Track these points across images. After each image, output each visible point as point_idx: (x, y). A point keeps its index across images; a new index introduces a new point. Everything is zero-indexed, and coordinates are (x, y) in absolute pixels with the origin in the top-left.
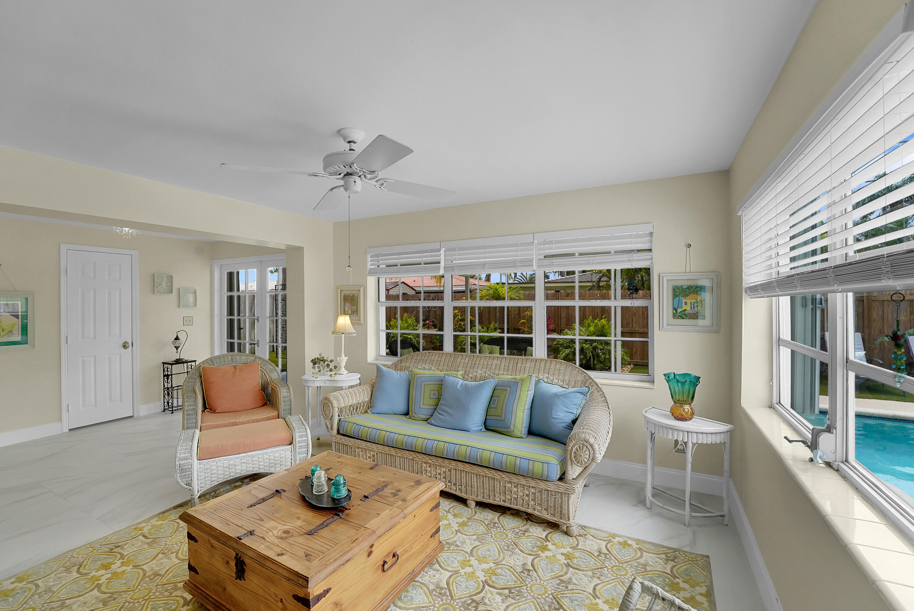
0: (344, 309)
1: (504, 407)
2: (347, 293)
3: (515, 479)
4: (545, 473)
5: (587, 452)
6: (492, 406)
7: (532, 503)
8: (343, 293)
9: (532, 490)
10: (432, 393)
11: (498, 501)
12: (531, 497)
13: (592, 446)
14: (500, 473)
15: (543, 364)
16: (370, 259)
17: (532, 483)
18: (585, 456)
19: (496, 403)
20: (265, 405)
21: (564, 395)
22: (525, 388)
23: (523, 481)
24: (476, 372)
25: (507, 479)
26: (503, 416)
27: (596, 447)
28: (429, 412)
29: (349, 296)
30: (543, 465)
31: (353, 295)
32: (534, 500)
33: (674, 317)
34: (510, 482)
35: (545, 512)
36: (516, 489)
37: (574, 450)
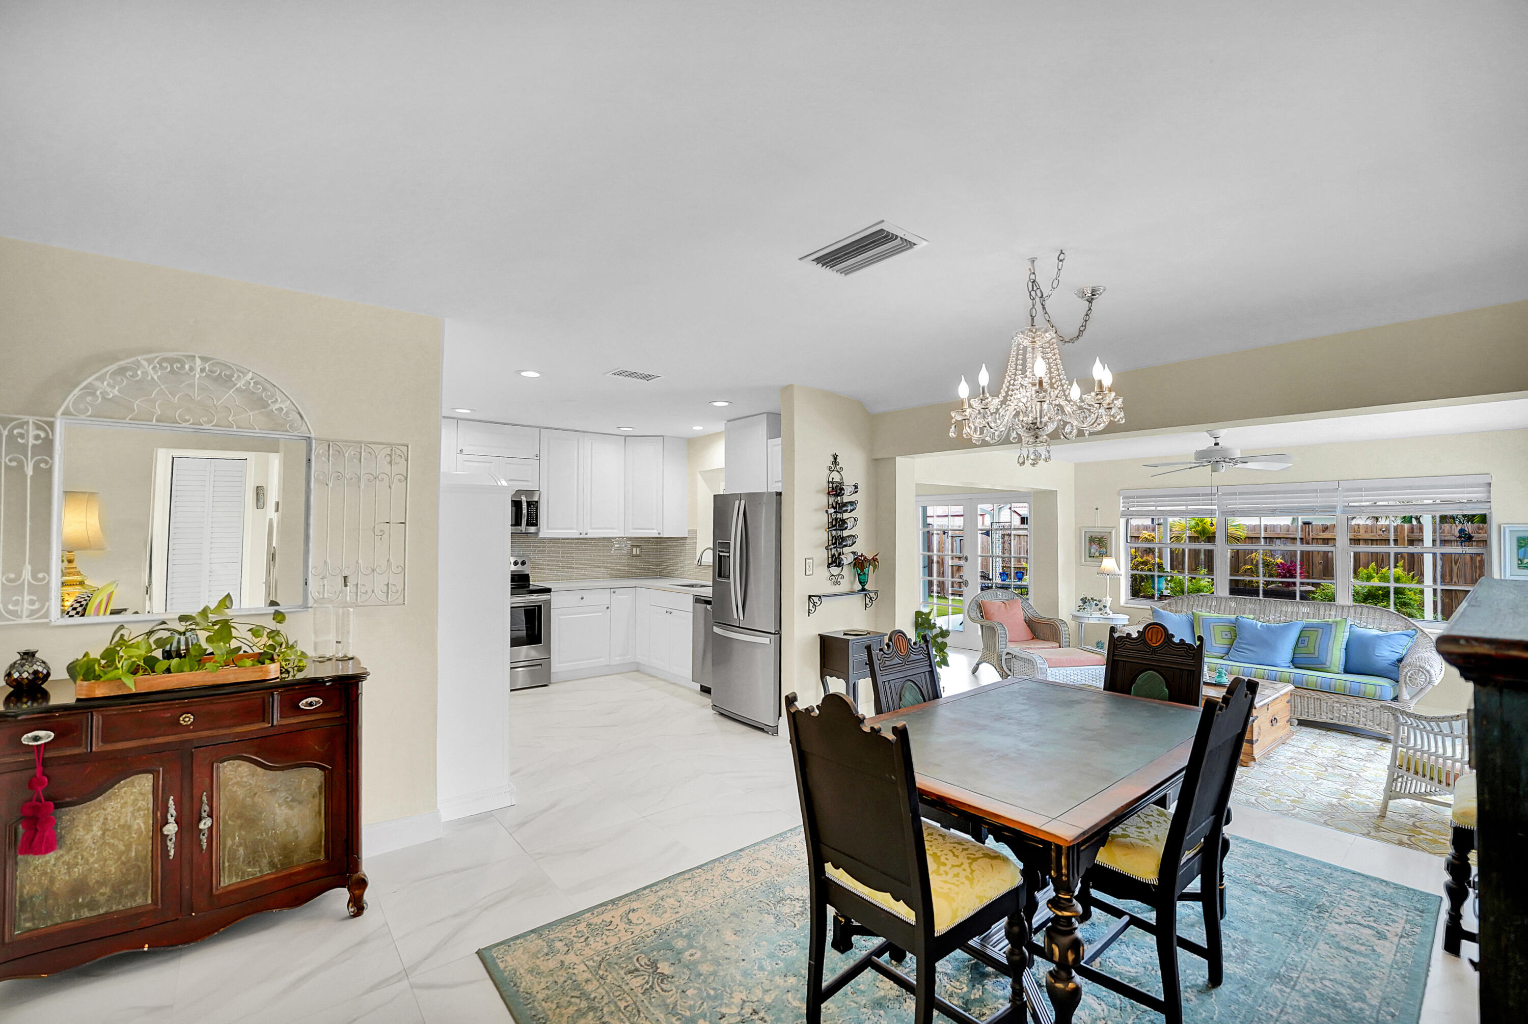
0: (1090, 550)
1: (1317, 646)
2: (1094, 535)
3: (1343, 699)
4: (1378, 693)
5: (1423, 677)
6: (1300, 645)
7: (1364, 719)
8: (1088, 535)
9: (1364, 709)
10: (1224, 633)
11: (1324, 719)
12: (1362, 714)
13: (1428, 671)
14: (1328, 695)
15: (1352, 610)
16: (1122, 501)
17: (1363, 702)
18: (1421, 679)
19: (1306, 643)
20: (1033, 638)
21: (1389, 637)
22: (1340, 629)
23: (1353, 701)
24: (1269, 616)
25: (1336, 700)
26: (1317, 654)
27: (1432, 671)
28: (1225, 651)
29: (1096, 538)
30: (1376, 688)
31: (1102, 537)
32: (1365, 717)
33: (1519, 567)
34: (1338, 702)
35: (1378, 728)
36: (1345, 708)
37: (1409, 674)
